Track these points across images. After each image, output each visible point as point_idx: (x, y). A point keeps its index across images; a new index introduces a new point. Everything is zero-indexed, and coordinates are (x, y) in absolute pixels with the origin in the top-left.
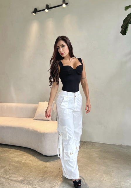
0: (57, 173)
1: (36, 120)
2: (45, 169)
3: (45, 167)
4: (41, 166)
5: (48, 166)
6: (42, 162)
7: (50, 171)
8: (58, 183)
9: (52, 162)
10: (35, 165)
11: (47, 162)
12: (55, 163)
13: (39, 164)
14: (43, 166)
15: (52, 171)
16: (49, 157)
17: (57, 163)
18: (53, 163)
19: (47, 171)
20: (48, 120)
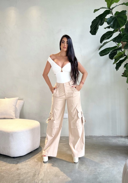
0: (34, 173)
2: (19, 172)
3: (18, 169)
4: (13, 169)
5: (20, 167)
6: (12, 164)
7: (25, 173)
8: (38, 182)
9: (23, 162)
10: (5, 170)
11: (17, 163)
12: (27, 163)
13: (9, 167)
14: (15, 169)
15: (27, 171)
16: (18, 158)
17: (29, 163)
18: (25, 163)
19: (22, 173)
20: (12, 118)
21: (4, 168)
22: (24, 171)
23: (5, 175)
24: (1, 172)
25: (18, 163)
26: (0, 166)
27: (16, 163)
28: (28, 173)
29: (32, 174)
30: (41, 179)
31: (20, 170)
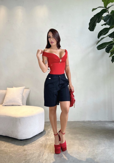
0: (39, 153)
2: (25, 152)
3: (24, 150)
4: (20, 150)
5: (26, 149)
6: (19, 146)
7: (31, 153)
8: (43, 162)
10: (13, 151)
12: (32, 145)
13: (16, 149)
15: (33, 152)
17: (34, 145)
18: (30, 145)
19: (28, 154)
20: (19, 105)
21: (12, 149)
23: (13, 155)
24: (10, 153)
26: (9, 148)
27: (23, 145)
28: (34, 154)
29: (37, 155)
30: (46, 159)
31: (27, 152)
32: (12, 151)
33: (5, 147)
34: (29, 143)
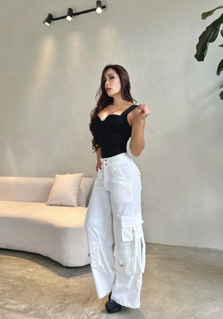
0: (88, 296)
1: (51, 205)
2: (66, 290)
3: (67, 286)
5: (71, 284)
6: (61, 278)
7: (75, 294)
9: (78, 277)
12: (83, 279)
13: (55, 281)
14: (63, 285)
15: (78, 292)
16: (74, 270)
17: (86, 279)
19: (70, 293)
21: (48, 281)
22: (74, 292)
23: (46, 292)
24: (43, 286)
25: (70, 276)
26: (45, 278)
27: (68, 277)
28: (79, 296)
29: (84, 298)
31: (69, 289)
32: (47, 283)
33: (39, 276)
34: (79, 275)
